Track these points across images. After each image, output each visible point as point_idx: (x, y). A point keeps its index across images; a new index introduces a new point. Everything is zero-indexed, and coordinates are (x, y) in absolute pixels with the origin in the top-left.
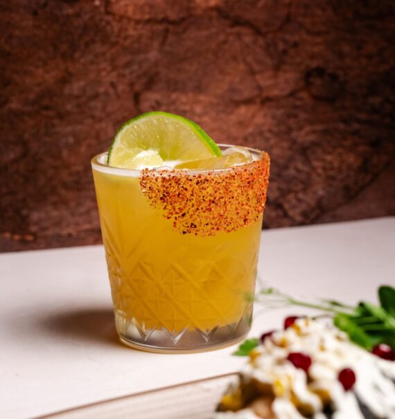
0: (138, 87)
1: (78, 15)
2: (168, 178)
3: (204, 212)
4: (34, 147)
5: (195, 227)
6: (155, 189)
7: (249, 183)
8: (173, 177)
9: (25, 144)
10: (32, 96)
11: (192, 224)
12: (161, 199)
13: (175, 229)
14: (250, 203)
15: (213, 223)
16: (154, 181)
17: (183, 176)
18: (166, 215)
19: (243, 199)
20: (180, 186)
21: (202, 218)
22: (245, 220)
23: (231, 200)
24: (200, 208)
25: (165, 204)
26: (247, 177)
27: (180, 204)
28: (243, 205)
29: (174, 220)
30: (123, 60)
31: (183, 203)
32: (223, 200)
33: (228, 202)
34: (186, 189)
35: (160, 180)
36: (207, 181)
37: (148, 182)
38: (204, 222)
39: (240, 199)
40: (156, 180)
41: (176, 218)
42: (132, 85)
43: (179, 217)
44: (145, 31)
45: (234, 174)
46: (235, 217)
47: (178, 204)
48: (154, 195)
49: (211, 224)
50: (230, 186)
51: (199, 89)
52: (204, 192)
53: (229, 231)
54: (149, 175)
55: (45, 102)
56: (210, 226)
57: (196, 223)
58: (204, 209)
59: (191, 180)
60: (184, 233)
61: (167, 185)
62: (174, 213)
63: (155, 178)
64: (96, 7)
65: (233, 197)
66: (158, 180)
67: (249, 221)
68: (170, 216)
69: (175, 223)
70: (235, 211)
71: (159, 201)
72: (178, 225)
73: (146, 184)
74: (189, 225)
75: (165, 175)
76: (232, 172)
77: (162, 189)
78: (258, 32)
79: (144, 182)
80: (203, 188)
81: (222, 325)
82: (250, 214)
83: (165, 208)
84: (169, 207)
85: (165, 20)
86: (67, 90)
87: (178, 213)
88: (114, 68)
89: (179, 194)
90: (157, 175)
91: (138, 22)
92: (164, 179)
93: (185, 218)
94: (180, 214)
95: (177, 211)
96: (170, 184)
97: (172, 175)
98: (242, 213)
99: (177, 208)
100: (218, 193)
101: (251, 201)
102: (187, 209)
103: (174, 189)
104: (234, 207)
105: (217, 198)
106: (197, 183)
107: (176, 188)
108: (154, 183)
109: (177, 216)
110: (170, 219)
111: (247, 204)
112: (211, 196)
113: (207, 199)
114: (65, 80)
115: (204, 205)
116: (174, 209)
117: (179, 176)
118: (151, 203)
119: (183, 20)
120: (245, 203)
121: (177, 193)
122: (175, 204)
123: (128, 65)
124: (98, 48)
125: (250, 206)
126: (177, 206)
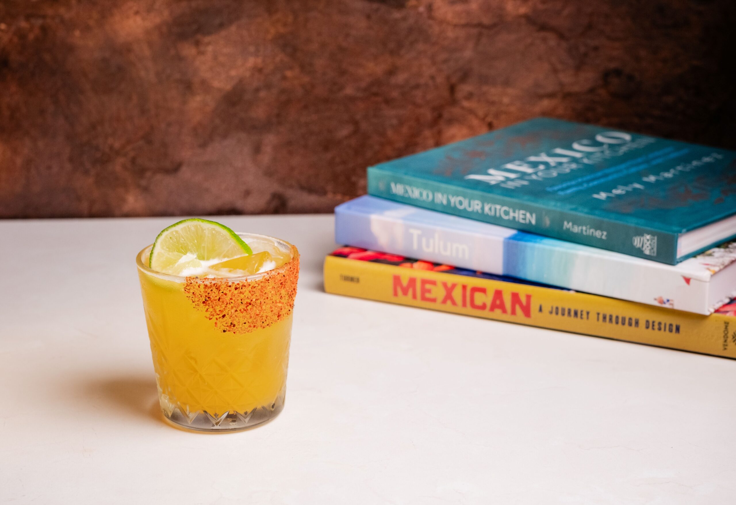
0: (454, 80)
1: (404, 19)
2: (209, 285)
3: (242, 312)
4: (364, 126)
5: (234, 326)
6: (197, 294)
7: (281, 284)
8: (214, 284)
9: (356, 123)
10: (363, 84)
11: (231, 323)
12: (204, 302)
13: (216, 328)
14: (282, 301)
15: (250, 322)
16: (197, 287)
17: (223, 283)
18: (208, 316)
19: (277, 298)
20: (221, 292)
21: (240, 319)
22: (279, 316)
23: (266, 300)
24: (238, 310)
25: (207, 307)
26: (280, 279)
27: (221, 307)
28: (276, 303)
29: (216, 321)
30: (442, 56)
31: (223, 306)
32: (259, 301)
33: (263, 303)
34: (226, 294)
35: (202, 287)
36: (245, 286)
37: (192, 288)
38: (242, 321)
39: (274, 299)
40: (199, 286)
41: (217, 319)
42: (448, 78)
43: (220, 318)
44: (461, 33)
45: (268, 278)
46: (270, 314)
47: (219, 307)
48: (197, 299)
49: (248, 322)
50: (264, 289)
51: (507, 83)
52: (242, 296)
53: (264, 328)
54: (192, 282)
55: (375, 89)
56: (247, 325)
57: (235, 323)
58: (242, 310)
59: (230, 286)
60: (224, 331)
61: (209, 291)
62: (215, 314)
63: (197, 285)
64: (420, 14)
65: (267, 298)
66: (201, 287)
67: (282, 316)
68: (211, 317)
69: (216, 323)
70: (269, 310)
71: (202, 305)
72: (219, 324)
73: (189, 289)
74: (229, 324)
75: (207, 283)
76: (267, 277)
77: (204, 295)
78: (561, 36)
79: (188, 288)
80: (241, 293)
81: (259, 407)
82: (283, 310)
83: (207, 310)
84: (211, 310)
85: (480, 25)
86: (394, 80)
87: (219, 315)
88: (434, 63)
89: (219, 298)
90: (200, 282)
91: (455, 26)
92: (206, 286)
93: (225, 318)
94: (221, 316)
95: (218, 313)
96: (212, 290)
97: (213, 282)
98: (276, 311)
99: (217, 310)
100: (254, 296)
101: (284, 298)
102: (227, 311)
103: (214, 295)
104: (269, 306)
105: (254, 300)
106: (236, 289)
107: (217, 293)
108: (197, 289)
109: (218, 317)
110: (211, 320)
111: (280, 302)
112: (249, 299)
113: (245, 302)
114: (391, 72)
115: (242, 307)
116: (215, 312)
117: (219, 283)
118: (195, 306)
119: (494, 25)
120: (278, 301)
121: (218, 298)
122: (216, 307)
123: (445, 61)
124: (421, 46)
125: (283, 303)
126: (218, 309)
